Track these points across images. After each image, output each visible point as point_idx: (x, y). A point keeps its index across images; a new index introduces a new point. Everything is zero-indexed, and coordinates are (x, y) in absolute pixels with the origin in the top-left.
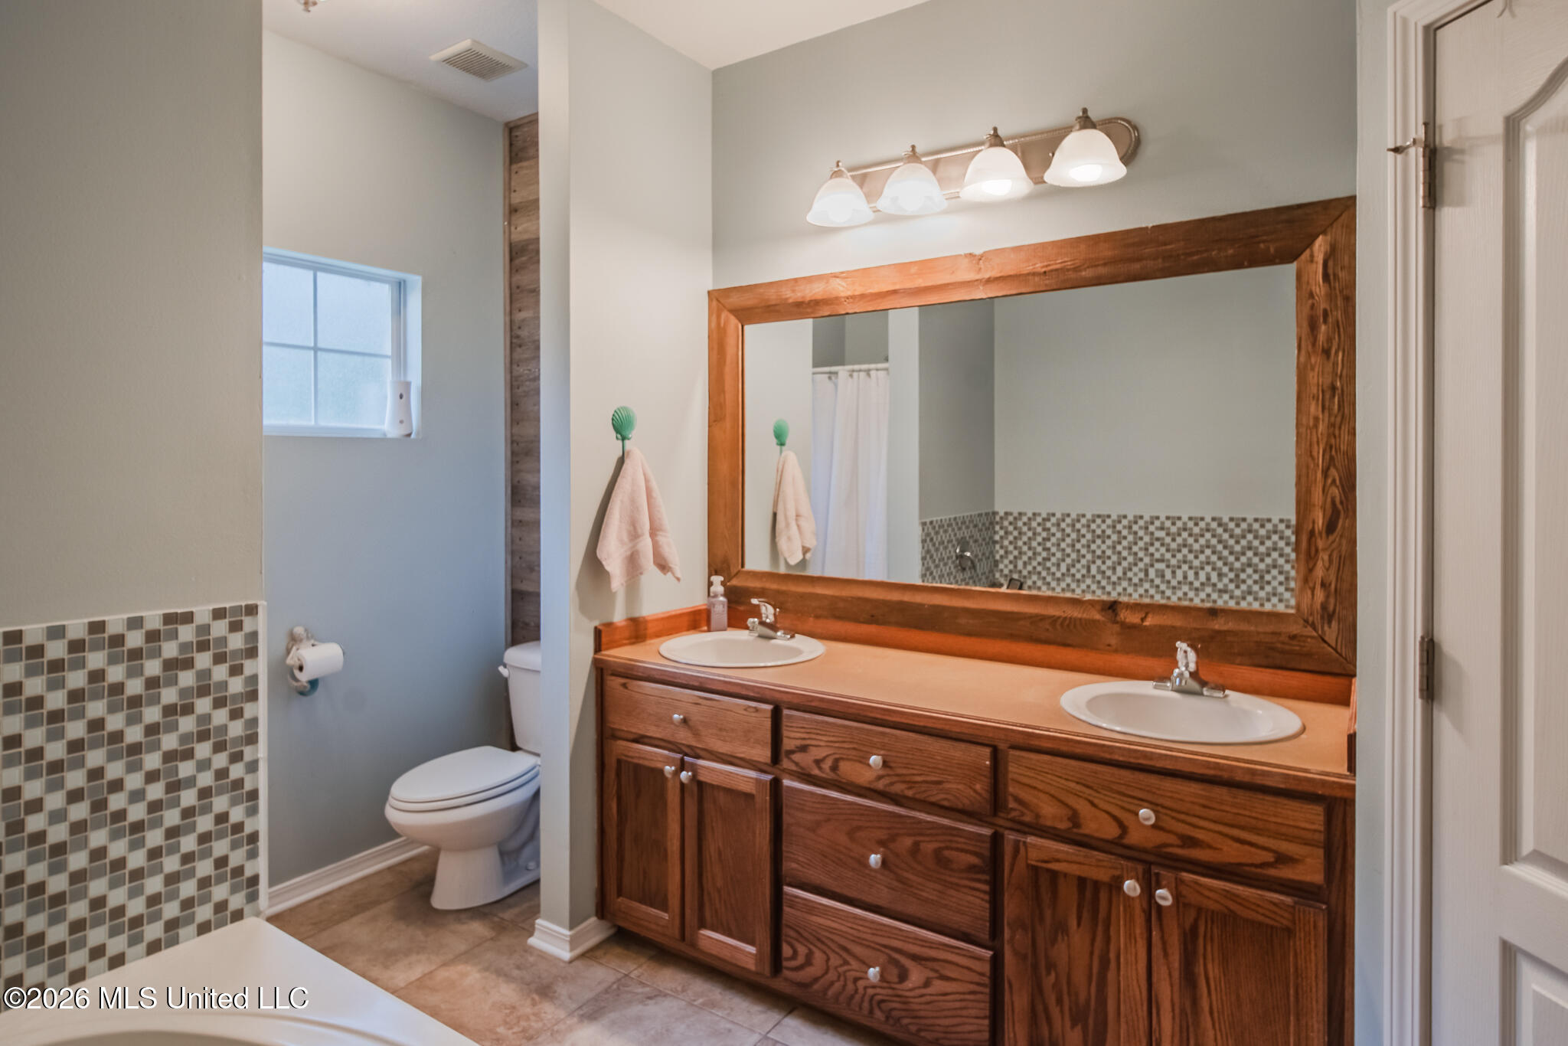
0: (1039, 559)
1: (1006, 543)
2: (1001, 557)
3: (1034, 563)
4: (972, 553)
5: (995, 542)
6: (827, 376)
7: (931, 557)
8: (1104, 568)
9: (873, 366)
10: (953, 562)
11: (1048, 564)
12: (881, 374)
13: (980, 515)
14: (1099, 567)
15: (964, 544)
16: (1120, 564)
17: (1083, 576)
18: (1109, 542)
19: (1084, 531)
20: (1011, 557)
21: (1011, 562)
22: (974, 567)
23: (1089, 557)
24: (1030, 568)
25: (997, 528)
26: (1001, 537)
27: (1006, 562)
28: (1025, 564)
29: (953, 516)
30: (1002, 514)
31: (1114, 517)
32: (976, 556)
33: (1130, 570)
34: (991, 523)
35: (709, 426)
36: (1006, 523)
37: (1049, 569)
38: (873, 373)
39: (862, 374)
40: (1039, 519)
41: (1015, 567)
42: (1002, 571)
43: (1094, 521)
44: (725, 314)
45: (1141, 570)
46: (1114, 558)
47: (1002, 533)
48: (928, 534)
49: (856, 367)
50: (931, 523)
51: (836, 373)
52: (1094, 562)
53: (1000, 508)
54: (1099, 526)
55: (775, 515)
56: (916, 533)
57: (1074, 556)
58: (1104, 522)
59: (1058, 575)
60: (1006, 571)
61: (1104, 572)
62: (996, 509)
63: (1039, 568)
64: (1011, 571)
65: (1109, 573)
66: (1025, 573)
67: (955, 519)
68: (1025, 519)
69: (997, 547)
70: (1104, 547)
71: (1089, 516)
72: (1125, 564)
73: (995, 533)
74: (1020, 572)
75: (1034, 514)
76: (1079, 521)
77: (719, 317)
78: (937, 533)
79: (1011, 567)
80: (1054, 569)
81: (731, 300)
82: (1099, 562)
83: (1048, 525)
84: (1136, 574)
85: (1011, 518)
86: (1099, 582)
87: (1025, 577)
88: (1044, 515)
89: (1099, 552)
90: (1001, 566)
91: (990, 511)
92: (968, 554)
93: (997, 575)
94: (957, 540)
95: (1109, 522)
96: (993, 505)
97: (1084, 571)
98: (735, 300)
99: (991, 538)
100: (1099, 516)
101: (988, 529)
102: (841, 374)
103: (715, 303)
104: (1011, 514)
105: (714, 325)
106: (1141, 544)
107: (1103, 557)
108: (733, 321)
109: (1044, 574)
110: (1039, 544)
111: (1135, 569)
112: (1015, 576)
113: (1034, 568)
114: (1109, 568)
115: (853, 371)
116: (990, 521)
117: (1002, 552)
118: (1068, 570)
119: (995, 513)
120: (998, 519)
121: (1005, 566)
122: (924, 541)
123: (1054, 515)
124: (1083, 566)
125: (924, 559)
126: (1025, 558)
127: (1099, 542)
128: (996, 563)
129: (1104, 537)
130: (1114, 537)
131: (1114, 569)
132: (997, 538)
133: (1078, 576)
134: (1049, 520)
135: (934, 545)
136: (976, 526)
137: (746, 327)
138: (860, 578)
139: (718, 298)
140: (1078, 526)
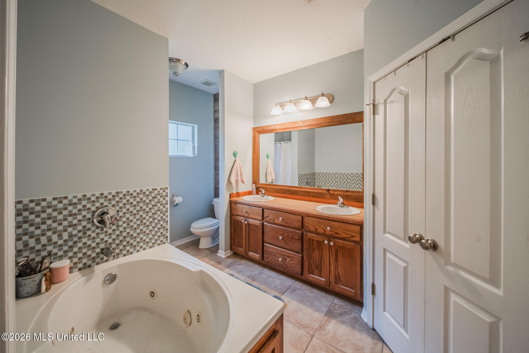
0: (324, 182)
1: (317, 179)
2: (316, 182)
3: (323, 183)
4: (310, 181)
5: (315, 179)
6: (279, 144)
7: (300, 181)
8: (338, 184)
9: (289, 142)
10: (305, 183)
11: (326, 183)
13: (312, 173)
14: (337, 184)
15: (308, 179)
16: (341, 183)
17: (333, 186)
18: (339, 179)
19: (333, 176)
20: (318, 182)
21: (318, 183)
22: (310, 184)
23: (334, 182)
24: (322, 184)
25: (315, 176)
26: (316, 178)
27: (317, 183)
28: (321, 183)
29: (305, 173)
30: (316, 173)
31: (340, 173)
32: (311, 182)
33: (343, 185)
34: (314, 175)
35: (253, 155)
36: (317, 175)
37: (326, 184)
39: (286, 143)
40: (324, 174)
41: (319, 184)
42: (316, 185)
43: (336, 174)
45: (345, 185)
46: (340, 182)
47: (316, 177)
48: (300, 177)
50: (300, 174)
51: (281, 143)
52: (336, 183)
53: (316, 172)
54: (337, 175)
55: (266, 172)
56: (297, 176)
57: (331, 182)
58: (338, 174)
60: (317, 185)
61: (338, 185)
62: (315, 172)
63: (324, 184)
64: (318, 185)
65: (339, 185)
66: (321, 185)
67: (306, 174)
68: (321, 174)
69: (316, 180)
70: (338, 180)
71: (334, 173)
72: (342, 183)
73: (315, 177)
74: (320, 185)
75: (323, 173)
76: (332, 174)
77: (254, 133)
78: (302, 177)
79: (318, 184)
80: (327, 184)
81: (257, 129)
82: (337, 183)
83: (326, 175)
84: (344, 186)
85: (318, 174)
86: (337, 187)
87: (321, 186)
88: (325, 173)
89: (336, 181)
90: (316, 184)
91: (314, 172)
92: (309, 181)
94: (306, 178)
95: (339, 174)
96: (315, 171)
97: (333, 185)
98: (258, 130)
99: (314, 178)
100: (337, 173)
101: (313, 176)
102: (282, 143)
103: (254, 130)
104: (318, 173)
105: (253, 134)
106: (345, 179)
107: (337, 182)
108: (257, 133)
109: (325, 185)
110: (324, 179)
111: (344, 184)
112: (319, 186)
113: (323, 184)
114: (339, 184)
116: (314, 174)
117: (316, 181)
118: (330, 185)
119: (315, 173)
120: (316, 174)
121: (317, 184)
122: (299, 178)
123: (327, 173)
124: (333, 184)
125: (299, 182)
126: (321, 182)
127: (337, 179)
128: (315, 183)
129: (338, 178)
130: (340, 178)
131: (340, 184)
132: (315, 178)
133: (332, 186)
134: (326, 174)
135: (301, 179)
136: (311, 175)
137: (260, 135)
138: (286, 185)
139: (254, 129)
140: (332, 175)
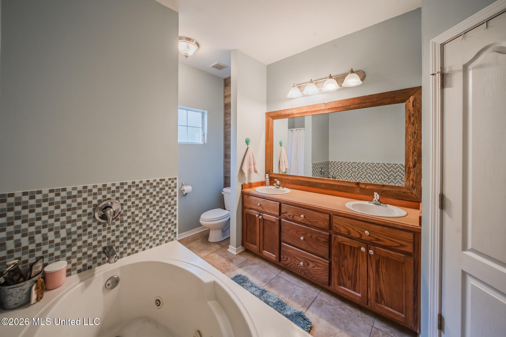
0: (340, 172)
1: (332, 168)
2: (330, 171)
3: (338, 173)
4: (324, 170)
5: (329, 168)
6: (291, 131)
7: (314, 171)
8: (355, 174)
9: (301, 128)
10: (319, 172)
11: (342, 173)
12: (303, 130)
13: (325, 162)
14: (354, 174)
15: (322, 168)
16: (359, 174)
17: (350, 176)
18: (356, 169)
20: (333, 172)
21: (333, 173)
22: (324, 174)
23: (352, 172)
24: (337, 174)
25: (330, 165)
26: (330, 167)
27: (332, 173)
28: (336, 173)
29: (319, 162)
30: (331, 162)
31: (358, 163)
32: (325, 171)
33: (362, 175)
34: (328, 164)
35: (266, 142)
36: (332, 164)
37: (342, 174)
38: (301, 130)
39: (299, 130)
40: (339, 163)
41: (334, 174)
42: (331, 175)
43: (353, 164)
44: (269, 118)
45: (364, 175)
46: (358, 172)
47: (331, 166)
48: (314, 166)
49: (297, 129)
50: (314, 163)
51: (293, 130)
52: (353, 173)
54: (354, 165)
55: (280, 161)
56: (311, 166)
57: (348, 172)
58: (355, 164)
59: (344, 176)
60: (332, 175)
61: (355, 176)
62: (329, 161)
63: (339, 174)
64: (333, 175)
65: (356, 176)
66: (336, 175)
67: (320, 163)
68: (336, 163)
69: (330, 169)
70: (355, 170)
71: (351, 163)
72: (360, 174)
73: (329, 166)
74: (335, 175)
75: (338, 162)
76: (349, 164)
77: (268, 118)
78: (316, 166)
79: (333, 174)
80: (343, 175)
81: (270, 114)
82: (354, 173)
83: (342, 164)
84: (363, 176)
85: (333, 163)
86: (354, 178)
87: (336, 176)
88: (341, 162)
89: (354, 171)
90: (330, 174)
92: (323, 171)
93: (330, 176)
94: (320, 167)
95: (356, 164)
96: (329, 160)
97: (350, 175)
98: (271, 115)
99: (328, 167)
100: (354, 163)
101: (327, 165)
102: (294, 130)
103: (267, 115)
104: (333, 162)
105: (267, 120)
106: (364, 169)
107: (355, 172)
108: (271, 119)
109: (341, 176)
110: (339, 169)
111: (363, 175)
112: (334, 176)
113: (338, 174)
114: (356, 175)
115: (297, 130)
116: (328, 163)
117: (331, 170)
118: (346, 175)
119: (329, 162)
120: (330, 163)
121: (331, 174)
122: (313, 168)
123: (343, 162)
124: (350, 174)
125: (313, 171)
126: (336, 172)
127: (354, 168)
128: (329, 173)
129: (355, 167)
130: (358, 168)
131: (358, 175)
132: (329, 167)
133: (349, 176)
134: (342, 163)
135: (315, 168)
136: (324, 164)
137: (274, 120)
138: (298, 175)
139: (268, 114)
140: (349, 165)
